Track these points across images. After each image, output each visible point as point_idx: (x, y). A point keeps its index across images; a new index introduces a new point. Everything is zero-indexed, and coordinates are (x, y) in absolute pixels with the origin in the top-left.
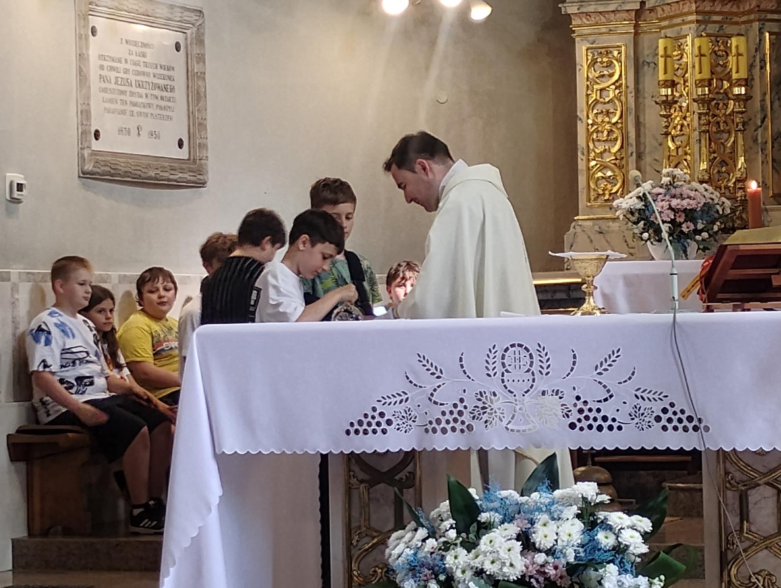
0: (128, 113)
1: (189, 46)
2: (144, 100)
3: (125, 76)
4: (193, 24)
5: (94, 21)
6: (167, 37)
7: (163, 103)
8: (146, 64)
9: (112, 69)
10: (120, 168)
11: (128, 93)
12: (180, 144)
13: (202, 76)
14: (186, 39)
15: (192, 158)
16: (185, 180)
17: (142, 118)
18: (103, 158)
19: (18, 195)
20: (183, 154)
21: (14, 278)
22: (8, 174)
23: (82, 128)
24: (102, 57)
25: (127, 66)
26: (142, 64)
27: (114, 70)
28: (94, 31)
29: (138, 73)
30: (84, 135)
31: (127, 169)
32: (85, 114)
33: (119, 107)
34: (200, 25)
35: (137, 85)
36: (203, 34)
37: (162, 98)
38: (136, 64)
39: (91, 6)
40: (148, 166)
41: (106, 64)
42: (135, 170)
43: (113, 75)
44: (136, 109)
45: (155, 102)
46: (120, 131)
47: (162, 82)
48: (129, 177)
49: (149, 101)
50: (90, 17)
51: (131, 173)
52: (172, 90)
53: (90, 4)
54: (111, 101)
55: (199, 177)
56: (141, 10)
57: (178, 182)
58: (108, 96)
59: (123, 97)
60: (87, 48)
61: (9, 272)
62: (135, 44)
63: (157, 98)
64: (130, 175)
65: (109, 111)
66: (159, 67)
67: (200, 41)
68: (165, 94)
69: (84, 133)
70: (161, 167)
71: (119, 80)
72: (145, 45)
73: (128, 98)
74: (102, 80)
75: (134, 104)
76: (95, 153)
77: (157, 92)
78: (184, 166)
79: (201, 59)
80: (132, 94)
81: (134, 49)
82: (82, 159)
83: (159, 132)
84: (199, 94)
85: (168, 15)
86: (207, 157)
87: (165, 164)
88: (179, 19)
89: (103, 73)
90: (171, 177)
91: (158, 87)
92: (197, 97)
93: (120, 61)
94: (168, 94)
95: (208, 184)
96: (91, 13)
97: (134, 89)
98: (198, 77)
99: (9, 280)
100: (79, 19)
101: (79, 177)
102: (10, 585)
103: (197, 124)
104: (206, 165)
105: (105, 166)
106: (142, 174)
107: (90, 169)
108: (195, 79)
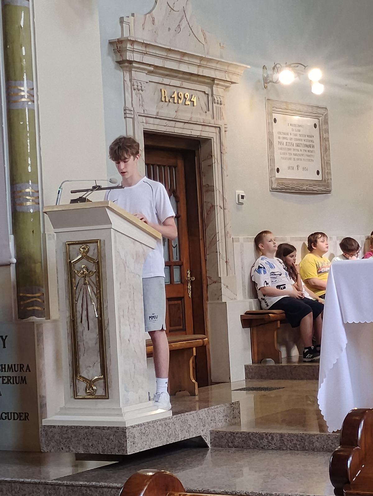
0: (292, 159)
1: (321, 125)
2: (300, 153)
3: (290, 141)
4: (322, 115)
5: (275, 116)
6: (309, 121)
7: (309, 154)
8: (300, 135)
9: (284, 138)
10: (289, 186)
11: (292, 150)
12: (318, 173)
13: (327, 139)
14: (319, 122)
15: (324, 180)
16: (320, 190)
17: (299, 161)
18: (281, 182)
19: (242, 201)
20: (319, 178)
21: (241, 240)
22: (237, 191)
23: (271, 168)
24: (279, 133)
25: (292, 136)
26: (298, 135)
27: (285, 139)
28: (275, 120)
29: (297, 140)
30: (272, 171)
31: (292, 186)
32: (272, 160)
33: (288, 156)
34: (326, 115)
35: (296, 145)
36: (327, 119)
37: (308, 151)
38: (296, 135)
39: (273, 109)
40: (303, 185)
41: (281, 136)
42: (296, 186)
43: (285, 141)
44: (296, 157)
45: (305, 153)
46: (289, 168)
47: (308, 143)
48: (293, 190)
49: (302, 153)
50: (273, 114)
51: (294, 188)
52: (313, 147)
54: (284, 154)
55: (327, 188)
56: (297, 109)
57: (317, 191)
58: (283, 151)
59: (289, 152)
60: (272, 129)
61: (239, 238)
62: (295, 125)
63: (306, 151)
64: (294, 189)
65: (282, 158)
66: (306, 136)
67: (326, 122)
68: (309, 149)
69: (272, 170)
70: (309, 184)
71: (288, 143)
72: (299, 126)
73: (292, 152)
74: (279, 144)
75: (296, 155)
76: (278, 179)
77: (306, 148)
78: (321, 183)
79: (327, 131)
80: (294, 150)
81: (294, 128)
82: (271, 182)
83: (307, 168)
84: (326, 148)
85: (311, 111)
86: (331, 179)
87: (311, 183)
88: (316, 113)
89: (281, 140)
90: (314, 189)
91: (307, 146)
92: (325, 150)
93: (288, 134)
94: (311, 149)
95: (331, 192)
96: (273, 112)
97: (295, 147)
98: (326, 140)
99: (239, 242)
100: (268, 115)
101: (270, 191)
102: (245, 387)
103: (326, 163)
104: (331, 183)
105: (283, 185)
106: (300, 188)
107: (275, 187)
108: (324, 141)
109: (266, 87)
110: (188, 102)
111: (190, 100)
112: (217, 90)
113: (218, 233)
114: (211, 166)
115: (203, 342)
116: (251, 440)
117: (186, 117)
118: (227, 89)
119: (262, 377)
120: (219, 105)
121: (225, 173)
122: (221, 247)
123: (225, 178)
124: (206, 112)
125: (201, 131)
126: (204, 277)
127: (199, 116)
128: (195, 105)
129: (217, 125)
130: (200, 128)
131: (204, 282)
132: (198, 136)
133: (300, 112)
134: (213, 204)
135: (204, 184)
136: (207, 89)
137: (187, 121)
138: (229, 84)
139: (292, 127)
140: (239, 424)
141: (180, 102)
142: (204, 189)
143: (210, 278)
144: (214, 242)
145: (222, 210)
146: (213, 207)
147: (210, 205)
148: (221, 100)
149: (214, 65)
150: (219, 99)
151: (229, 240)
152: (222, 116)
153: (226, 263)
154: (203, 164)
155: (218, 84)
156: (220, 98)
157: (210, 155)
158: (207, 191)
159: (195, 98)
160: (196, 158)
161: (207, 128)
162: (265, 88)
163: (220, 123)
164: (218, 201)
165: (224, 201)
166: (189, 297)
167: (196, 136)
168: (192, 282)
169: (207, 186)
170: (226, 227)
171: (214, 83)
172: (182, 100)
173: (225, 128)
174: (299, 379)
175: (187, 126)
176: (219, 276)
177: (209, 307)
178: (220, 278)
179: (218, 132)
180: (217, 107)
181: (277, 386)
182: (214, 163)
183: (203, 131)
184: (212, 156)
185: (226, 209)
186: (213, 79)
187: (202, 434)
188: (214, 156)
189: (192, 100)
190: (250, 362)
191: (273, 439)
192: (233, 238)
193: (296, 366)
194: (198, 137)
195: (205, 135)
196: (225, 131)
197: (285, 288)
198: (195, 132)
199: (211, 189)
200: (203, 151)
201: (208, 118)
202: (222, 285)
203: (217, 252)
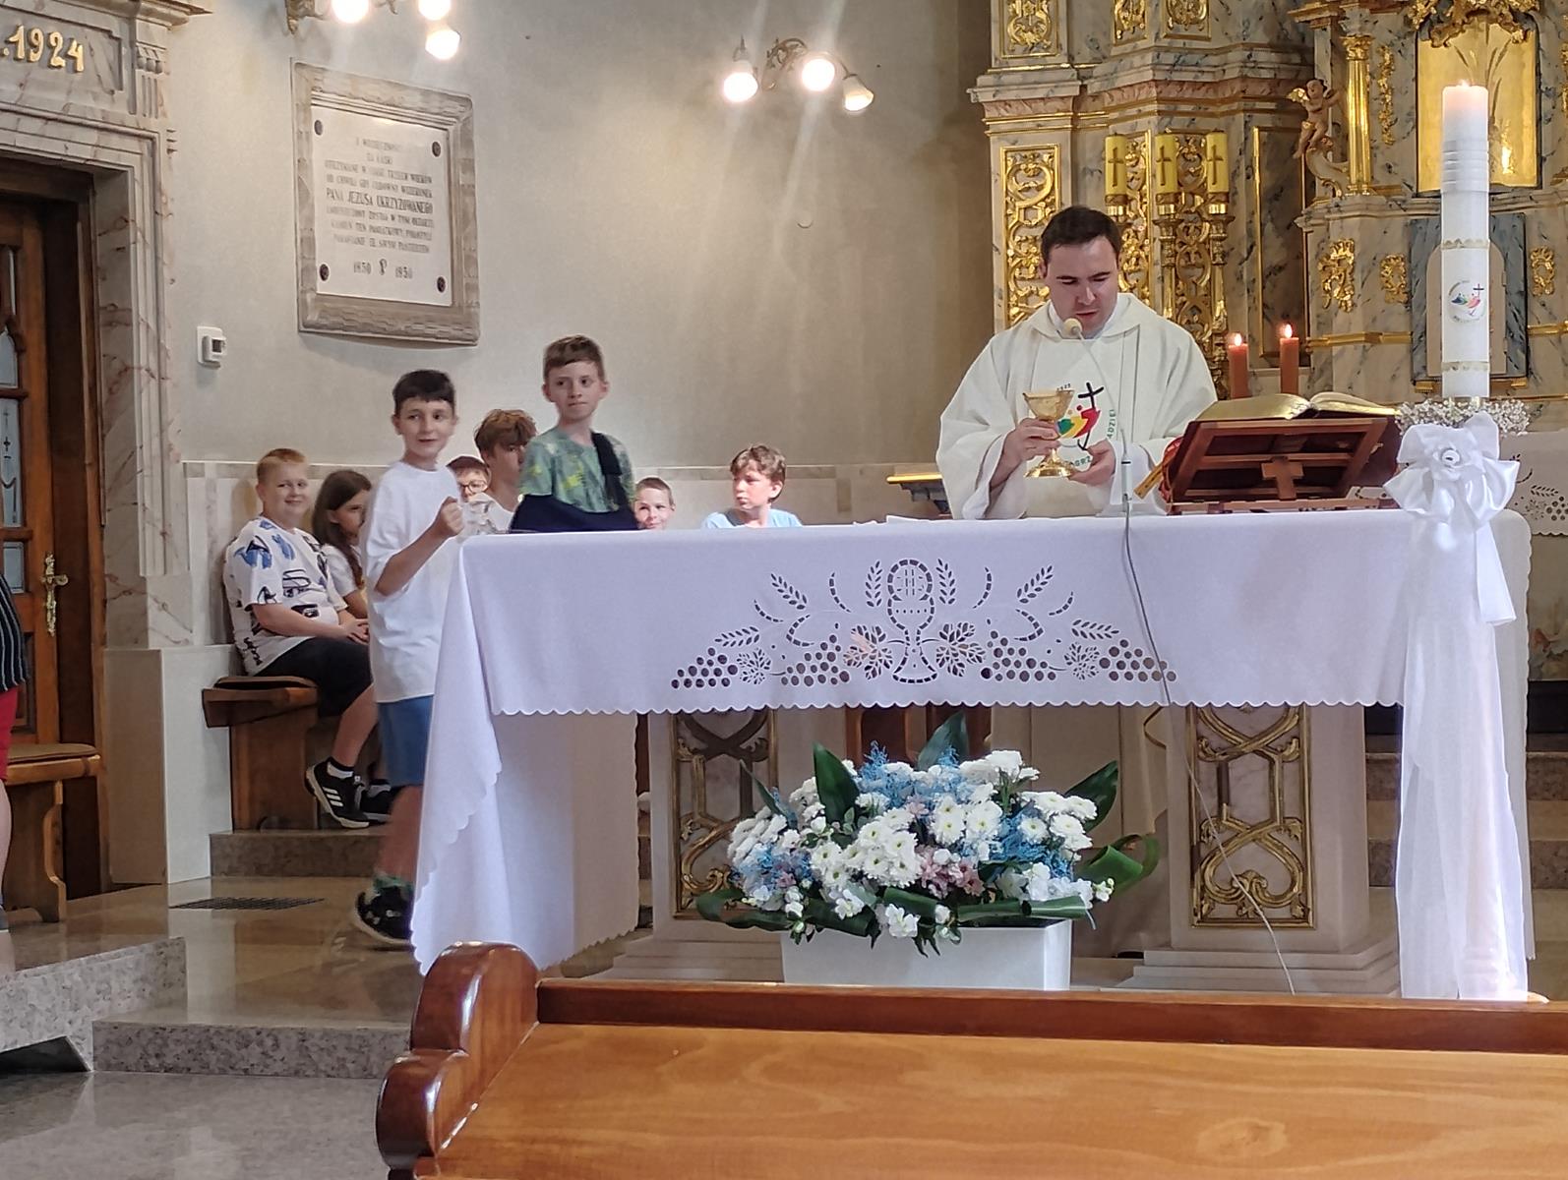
0: (367, 241)
1: (452, 148)
2: (390, 224)
3: (362, 190)
4: (457, 118)
5: (318, 113)
6: (420, 136)
7: (417, 229)
8: (391, 174)
9: (344, 180)
10: (355, 318)
11: (367, 214)
12: (441, 286)
13: (470, 190)
14: (448, 138)
15: (457, 304)
16: (448, 336)
17: (387, 249)
18: (333, 306)
19: (215, 356)
20: (444, 299)
21: (210, 473)
22: (199, 328)
23: (302, 263)
24: (330, 164)
25: (366, 177)
26: (386, 173)
27: (347, 182)
28: (318, 128)
29: (381, 187)
30: (305, 273)
31: (365, 321)
32: (307, 243)
33: (355, 233)
34: (468, 118)
35: (380, 203)
36: (471, 132)
37: (415, 221)
38: (378, 173)
39: (314, 93)
40: (396, 317)
41: (336, 173)
42: (378, 322)
43: (346, 188)
44: (378, 237)
45: (405, 227)
46: (357, 267)
47: (412, 198)
48: (369, 331)
49: (397, 224)
50: (313, 107)
51: (372, 325)
52: (429, 209)
53: (313, 90)
54: (343, 225)
55: (468, 331)
56: (384, 99)
57: (437, 338)
58: (340, 218)
59: (359, 220)
60: (310, 151)
61: (203, 464)
62: (376, 145)
63: (407, 220)
64: (370, 328)
65: (341, 239)
66: (409, 177)
67: (467, 141)
68: (417, 215)
69: (305, 272)
70: (415, 318)
71: (355, 195)
72: (390, 147)
73: (366, 221)
74: (330, 195)
75: (376, 230)
76: (322, 298)
77: (407, 213)
78: (446, 316)
79: (469, 166)
80: (373, 215)
81: (374, 152)
82: (302, 304)
83: (410, 269)
84: (465, 214)
85: (421, 105)
86: (478, 303)
87: (420, 313)
88: (437, 111)
89: (331, 186)
90: (429, 331)
91: (410, 206)
92: (462, 219)
93: (355, 169)
94: (424, 216)
95: (479, 341)
96: (314, 102)
97: (376, 208)
98: (465, 193)
99: (202, 475)
100: (298, 111)
101: (300, 331)
102: (209, 898)
103: (463, 258)
104: (477, 314)
105: (336, 316)
106: (388, 328)
107: (315, 319)
108: (460, 195)
109: (292, 27)
110: (57, 61)
111: (66, 56)
112: (148, 27)
113: (141, 447)
114: (123, 251)
115: (87, 766)
116: (213, 1048)
117: (53, 100)
118: (177, 27)
119: (259, 871)
120: (151, 74)
121: (166, 274)
122: (147, 491)
123: (168, 289)
124: (112, 92)
125: (98, 146)
126: (95, 577)
127: (91, 103)
128: (78, 69)
129: (144, 129)
130: (93, 137)
131: (96, 590)
132: (88, 160)
133: (394, 106)
134: (129, 363)
135: (102, 303)
136: (116, 26)
137: (55, 116)
138: (185, 12)
139: (369, 150)
140: (181, 1002)
141: (35, 57)
142: (102, 318)
143: (114, 579)
144: (128, 470)
145: (154, 383)
146: (126, 371)
147: (117, 365)
148: (160, 59)
150: (152, 55)
151: (175, 471)
152: (162, 105)
153: (161, 537)
154: (101, 246)
155: (149, 13)
156: (154, 51)
157: (123, 220)
158: (110, 325)
159: (81, 47)
160: (79, 226)
161: (115, 141)
162: (291, 30)
163: (153, 124)
164: (143, 356)
165: (162, 353)
166: (49, 633)
167: (82, 162)
168: (58, 589)
169: (112, 308)
170: (164, 434)
171: (137, 10)
172: (40, 52)
173: (169, 140)
175: (52, 129)
176: (141, 574)
177: (107, 662)
178: (144, 579)
179: (146, 152)
180: (147, 81)
181: (303, 895)
182: (135, 243)
183: (103, 147)
184: (127, 221)
185: (167, 378)
187: (68, 1033)
188: (134, 221)
189: (69, 53)
190: (225, 826)
191: (276, 1045)
192: (184, 464)
193: (357, 840)
194: (89, 163)
195: (107, 158)
196: (170, 151)
197: (315, 614)
198: (79, 148)
199: (121, 318)
200: (101, 206)
201: (118, 110)
202: (150, 601)
203: (136, 504)
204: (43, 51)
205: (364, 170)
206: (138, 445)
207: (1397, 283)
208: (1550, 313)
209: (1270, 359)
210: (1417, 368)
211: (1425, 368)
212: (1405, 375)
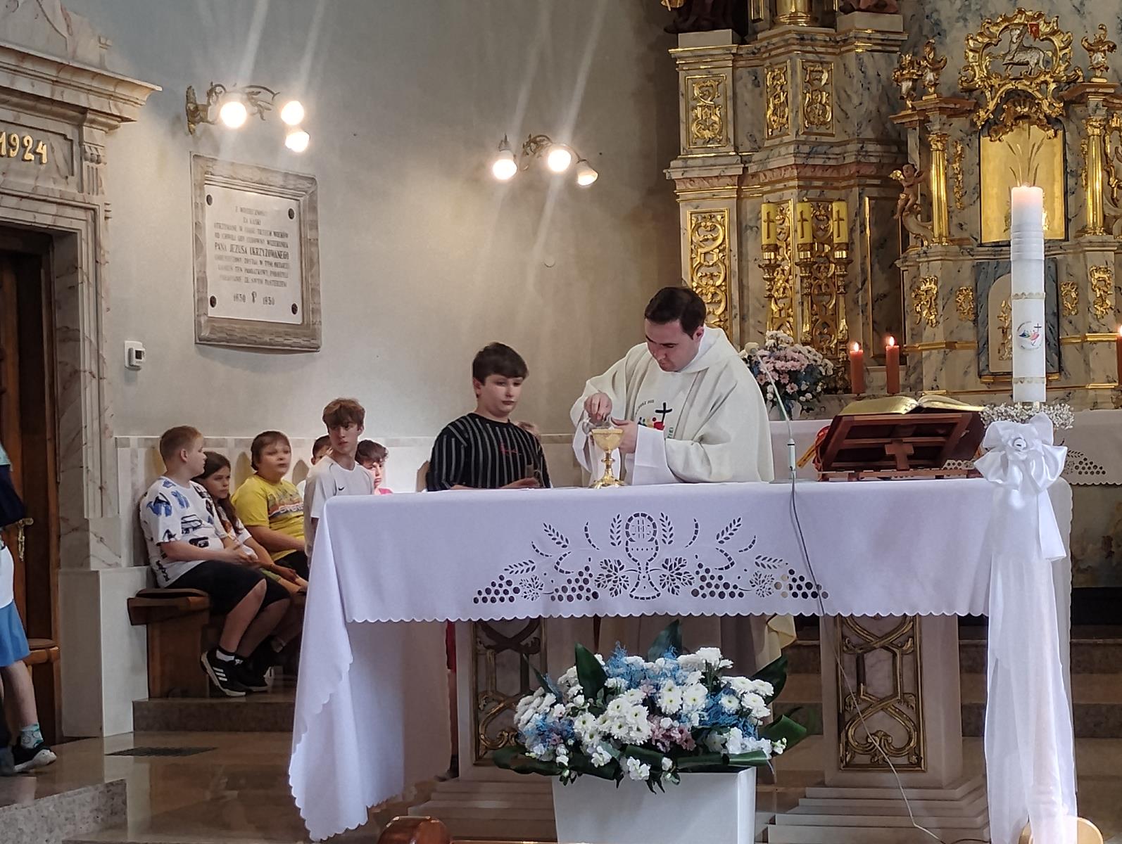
0: (243, 279)
1: (302, 213)
2: (259, 267)
3: (240, 243)
4: (306, 192)
5: (209, 190)
6: (280, 204)
7: (278, 270)
8: (260, 232)
9: (227, 236)
10: (235, 334)
11: (243, 260)
12: (294, 309)
13: (314, 242)
14: (299, 207)
15: (305, 323)
16: (299, 345)
17: (257, 284)
18: (220, 325)
19: (137, 362)
20: (297, 319)
21: (133, 445)
22: (126, 342)
23: (198, 296)
24: (218, 225)
25: (241, 234)
26: (256, 231)
27: (229, 237)
28: (209, 199)
29: (253, 241)
31: (242, 335)
32: (202, 281)
33: (234, 274)
34: (313, 192)
35: (252, 252)
36: (316, 202)
37: (276, 265)
38: (251, 231)
39: (206, 176)
40: (263, 332)
41: (222, 232)
42: (250, 336)
43: (228, 243)
44: (251, 276)
45: (270, 269)
46: (236, 297)
47: (274, 249)
48: (243, 342)
49: (263, 267)
50: (206, 186)
51: (246, 338)
52: (286, 256)
53: (206, 173)
54: (226, 268)
55: (313, 342)
56: (256, 179)
57: (292, 347)
58: (224, 263)
59: (238, 264)
60: (203, 217)
61: (128, 438)
62: (250, 211)
63: (271, 264)
64: (245, 340)
65: (225, 278)
66: (273, 233)
67: (313, 208)
68: (278, 260)
69: (200, 301)
70: (276, 333)
71: (235, 247)
72: (260, 213)
73: (242, 265)
74: (218, 247)
75: (249, 271)
76: (212, 320)
77: (271, 259)
78: (298, 331)
79: (314, 226)
80: (247, 261)
81: (248, 216)
82: (198, 325)
83: (273, 299)
84: (311, 260)
85: (282, 183)
86: (320, 322)
87: (280, 330)
88: (292, 187)
89: (220, 241)
90: (286, 342)
91: (272, 254)
92: (309, 263)
93: (235, 228)
94: (282, 261)
95: (321, 349)
96: (206, 182)
97: (249, 256)
98: (311, 244)
99: (128, 446)
100: (195, 189)
101: (196, 343)
102: (132, 747)
103: (310, 290)
104: (319, 330)
105: (222, 332)
106: (257, 340)
107: (207, 335)
108: (308, 246)
109: (192, 130)
110: (29, 156)
111: (35, 153)
112: (92, 132)
113: (86, 427)
114: (73, 289)
115: (49, 654)
117: (26, 184)
118: (111, 131)
119: (168, 727)
120: (94, 165)
121: (104, 305)
122: (90, 458)
123: (105, 317)
124: (67, 177)
125: (57, 216)
126: (53, 520)
127: (51, 185)
128: (44, 162)
129: (89, 203)
130: (53, 209)
131: (53, 529)
132: (49, 225)
133: (263, 184)
134: (77, 368)
135: (58, 325)
136: (69, 130)
137: (27, 195)
138: (118, 121)
139: (245, 215)
140: (121, 826)
141: (13, 154)
142: (58, 336)
143: (66, 520)
144: (76, 445)
145: (95, 382)
146: (76, 373)
147: (69, 369)
148: (100, 154)
149: (85, 81)
150: (95, 152)
151: (109, 443)
152: (101, 186)
153: (100, 491)
154: (57, 286)
155: (93, 121)
156: (96, 148)
157: (73, 267)
158: (64, 341)
159: (45, 146)
160: (42, 271)
161: (69, 212)
162: (190, 131)
163: (96, 200)
164: (87, 363)
165: (101, 361)
167: (46, 227)
168: (28, 528)
169: (65, 329)
170: (102, 416)
171: (84, 120)
172: (17, 150)
173: (106, 211)
174: (245, 731)
175: (26, 204)
176: (85, 517)
177: (62, 581)
178: (87, 521)
179: (90, 220)
180: (91, 169)
181: (199, 745)
182: (82, 283)
183: (60, 216)
184: (77, 268)
185: (104, 378)
186: (84, 111)
188: (81, 268)
189: (37, 151)
190: (143, 695)
192: (116, 438)
193: (238, 705)
194: (50, 227)
195: (63, 224)
196: (106, 218)
197: (206, 544)
198: (44, 217)
199: (72, 336)
200: (58, 256)
201: (72, 190)
202: (91, 536)
203: (82, 467)
204: (19, 150)
205: (241, 230)
206: (84, 425)
207: (967, 307)
208: (1076, 328)
209: (878, 359)
210: (982, 366)
211: (988, 366)
212: (973, 371)
